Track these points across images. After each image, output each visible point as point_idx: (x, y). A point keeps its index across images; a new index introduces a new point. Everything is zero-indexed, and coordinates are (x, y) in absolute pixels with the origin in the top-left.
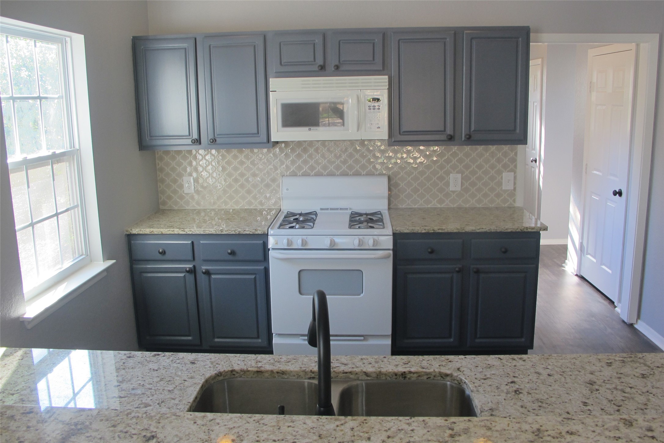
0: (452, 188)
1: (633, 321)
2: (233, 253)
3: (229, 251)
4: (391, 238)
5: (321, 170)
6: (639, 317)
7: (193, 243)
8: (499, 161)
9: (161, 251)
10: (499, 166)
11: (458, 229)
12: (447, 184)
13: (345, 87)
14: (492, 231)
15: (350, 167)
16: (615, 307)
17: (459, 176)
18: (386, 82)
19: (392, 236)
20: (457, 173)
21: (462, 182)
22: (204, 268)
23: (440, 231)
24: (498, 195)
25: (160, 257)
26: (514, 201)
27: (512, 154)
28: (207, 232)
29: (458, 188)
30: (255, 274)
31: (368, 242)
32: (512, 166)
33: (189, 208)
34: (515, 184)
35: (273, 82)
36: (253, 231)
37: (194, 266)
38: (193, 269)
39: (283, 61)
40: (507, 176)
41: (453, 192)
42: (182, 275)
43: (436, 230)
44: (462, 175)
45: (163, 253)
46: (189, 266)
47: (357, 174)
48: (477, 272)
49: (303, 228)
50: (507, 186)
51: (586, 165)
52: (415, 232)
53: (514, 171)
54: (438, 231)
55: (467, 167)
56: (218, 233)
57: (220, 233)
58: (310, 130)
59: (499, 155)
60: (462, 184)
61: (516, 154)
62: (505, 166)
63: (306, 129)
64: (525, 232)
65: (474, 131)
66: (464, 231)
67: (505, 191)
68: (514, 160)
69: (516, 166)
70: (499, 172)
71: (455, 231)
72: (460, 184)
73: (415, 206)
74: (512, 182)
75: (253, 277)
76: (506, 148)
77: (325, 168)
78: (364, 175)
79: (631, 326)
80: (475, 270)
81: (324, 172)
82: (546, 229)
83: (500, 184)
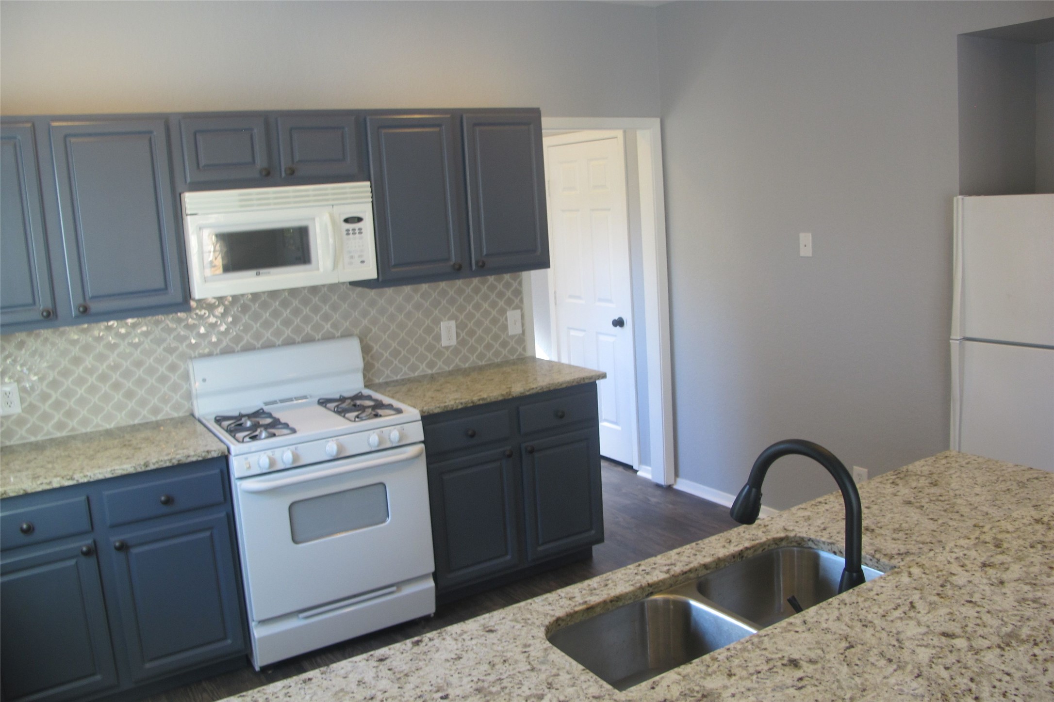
0: (444, 342)
1: (671, 482)
2: (169, 501)
3: (163, 498)
4: (420, 424)
5: (252, 341)
6: (677, 475)
7: (88, 500)
8: (501, 295)
9: (25, 526)
10: (501, 303)
11: (502, 395)
12: (438, 338)
13: (289, 203)
14: (545, 390)
15: (298, 330)
16: (636, 471)
17: (453, 323)
18: (366, 192)
19: (420, 422)
20: (450, 319)
21: (457, 333)
22: (116, 540)
23: (481, 402)
24: (504, 344)
25: (25, 539)
26: (524, 349)
27: (515, 285)
28: (119, 472)
29: (454, 342)
30: (211, 528)
31: (389, 435)
32: (517, 301)
33: (12, 443)
34: (523, 325)
35: (191, 200)
36: (204, 454)
37: (95, 542)
38: (93, 544)
39: (203, 163)
40: (513, 315)
41: (447, 348)
42: (72, 562)
43: (475, 401)
44: (456, 322)
45: (29, 531)
46: (84, 544)
47: (309, 340)
48: (532, 451)
49: (274, 435)
50: (514, 329)
51: (555, 293)
52: (449, 409)
53: (519, 307)
54: (478, 403)
55: (461, 309)
56: (139, 470)
57: (143, 469)
58: (258, 274)
59: (500, 287)
60: (458, 335)
61: (520, 284)
62: (509, 302)
63: (252, 273)
64: (582, 384)
65: (487, 255)
66: (510, 397)
67: (512, 337)
68: (518, 293)
69: (521, 301)
70: (503, 312)
71: (500, 398)
72: (455, 335)
73: (397, 376)
74: (519, 324)
75: (208, 534)
76: (507, 277)
77: (258, 336)
78: (318, 340)
79: (669, 488)
80: (529, 449)
81: (256, 344)
82: (604, 376)
83: (505, 328)
